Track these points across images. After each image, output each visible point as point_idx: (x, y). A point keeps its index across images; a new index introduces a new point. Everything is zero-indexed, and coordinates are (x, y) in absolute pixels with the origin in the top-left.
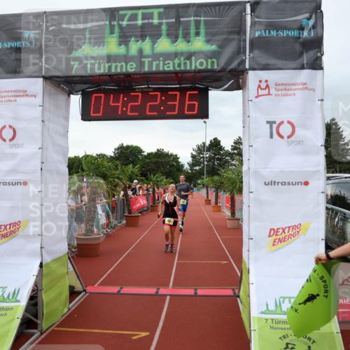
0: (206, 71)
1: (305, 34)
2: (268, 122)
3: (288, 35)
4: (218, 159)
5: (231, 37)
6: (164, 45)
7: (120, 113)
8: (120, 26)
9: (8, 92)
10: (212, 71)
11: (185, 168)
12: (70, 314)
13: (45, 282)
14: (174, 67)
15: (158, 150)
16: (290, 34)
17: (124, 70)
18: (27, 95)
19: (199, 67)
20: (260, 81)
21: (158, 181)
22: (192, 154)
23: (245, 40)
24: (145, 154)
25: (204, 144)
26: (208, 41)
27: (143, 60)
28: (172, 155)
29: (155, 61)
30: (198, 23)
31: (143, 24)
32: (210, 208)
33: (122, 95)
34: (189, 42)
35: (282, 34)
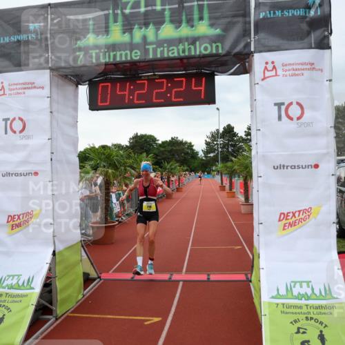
0: (211, 55)
1: (312, 13)
2: (275, 104)
3: (293, 14)
4: (232, 145)
5: (236, 19)
6: (168, 31)
7: (127, 101)
8: (123, 14)
9: (17, 84)
10: (217, 55)
11: (199, 155)
12: (85, 300)
13: (58, 269)
14: (178, 53)
15: (172, 138)
16: (295, 13)
17: (129, 58)
18: (35, 87)
19: (204, 52)
20: (267, 63)
21: (172, 169)
22: (206, 141)
23: (250, 23)
24: (160, 142)
25: (218, 130)
26: (212, 25)
27: (147, 47)
28: (186, 143)
29: (160, 48)
30: (201, 8)
31: (146, 11)
32: (224, 194)
33: (128, 84)
34: (192, 26)
35: (287, 14)
